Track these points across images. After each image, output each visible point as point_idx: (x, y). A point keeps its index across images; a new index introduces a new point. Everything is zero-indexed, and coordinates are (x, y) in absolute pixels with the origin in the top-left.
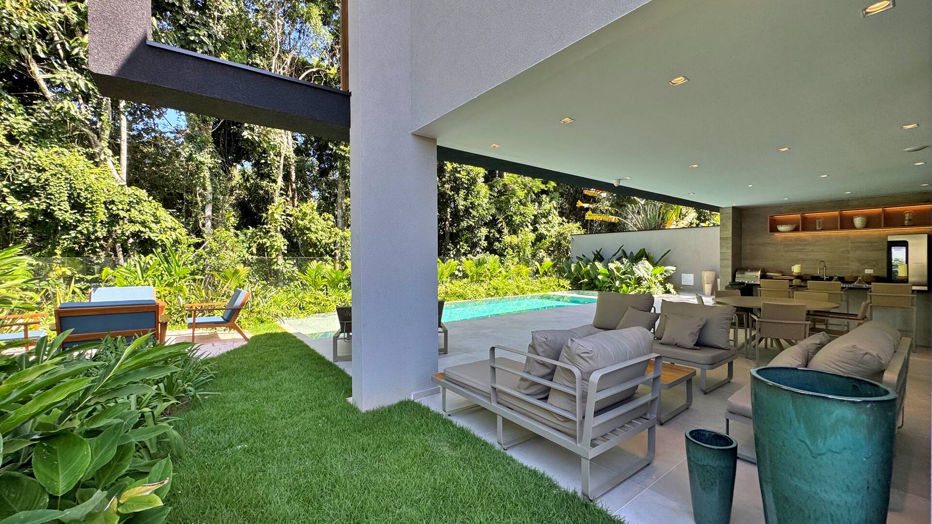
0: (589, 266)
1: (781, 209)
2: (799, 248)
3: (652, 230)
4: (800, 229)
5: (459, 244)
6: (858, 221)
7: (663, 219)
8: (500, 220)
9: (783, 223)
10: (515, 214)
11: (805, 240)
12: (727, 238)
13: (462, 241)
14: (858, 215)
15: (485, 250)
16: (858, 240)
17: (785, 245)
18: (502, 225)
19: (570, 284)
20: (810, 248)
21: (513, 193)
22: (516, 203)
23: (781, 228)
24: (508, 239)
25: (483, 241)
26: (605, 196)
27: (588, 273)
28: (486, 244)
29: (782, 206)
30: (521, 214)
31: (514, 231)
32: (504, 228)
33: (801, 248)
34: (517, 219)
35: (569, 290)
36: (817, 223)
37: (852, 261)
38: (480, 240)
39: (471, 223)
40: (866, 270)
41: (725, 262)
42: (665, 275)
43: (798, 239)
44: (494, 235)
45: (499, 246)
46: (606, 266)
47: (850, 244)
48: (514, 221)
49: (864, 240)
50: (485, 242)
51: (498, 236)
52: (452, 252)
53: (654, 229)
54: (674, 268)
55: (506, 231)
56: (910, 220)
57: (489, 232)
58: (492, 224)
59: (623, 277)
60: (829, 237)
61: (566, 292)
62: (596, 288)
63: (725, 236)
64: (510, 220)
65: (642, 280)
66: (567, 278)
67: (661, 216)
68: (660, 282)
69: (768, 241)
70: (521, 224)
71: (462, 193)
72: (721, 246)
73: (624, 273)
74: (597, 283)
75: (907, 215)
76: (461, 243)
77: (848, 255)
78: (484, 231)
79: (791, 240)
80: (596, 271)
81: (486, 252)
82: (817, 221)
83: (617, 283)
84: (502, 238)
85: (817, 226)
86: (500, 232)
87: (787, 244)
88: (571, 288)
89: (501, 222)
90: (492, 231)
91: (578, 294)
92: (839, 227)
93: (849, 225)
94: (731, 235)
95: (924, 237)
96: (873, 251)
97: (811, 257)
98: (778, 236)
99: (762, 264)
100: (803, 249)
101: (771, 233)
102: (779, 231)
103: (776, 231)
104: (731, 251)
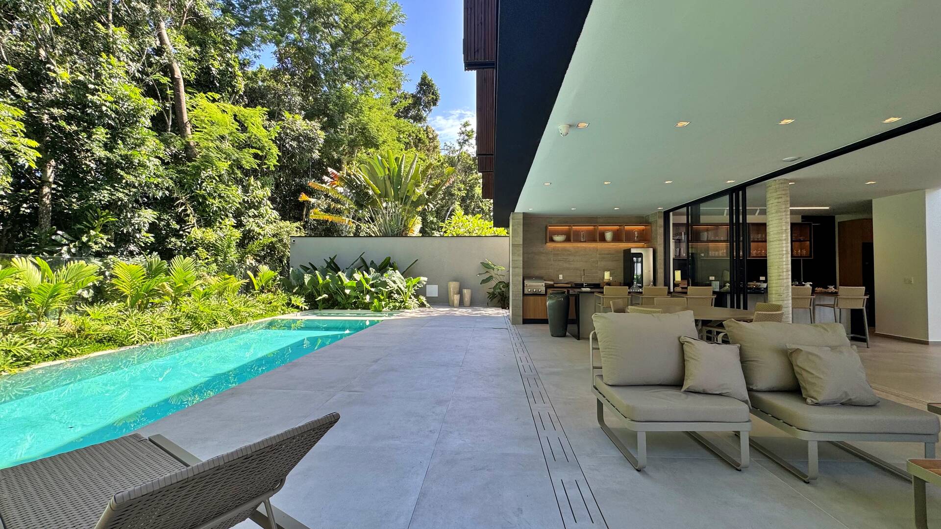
0: (328, 277)
1: (552, 220)
2: (564, 257)
3: (394, 236)
4: (572, 240)
5: (88, 233)
6: (609, 236)
7: (405, 226)
8: (181, 201)
9: (558, 233)
10: (210, 194)
11: (569, 251)
12: (518, 245)
13: (94, 228)
14: (609, 230)
15: (148, 249)
17: (554, 254)
18: (185, 210)
19: (305, 302)
20: (571, 258)
21: (207, 161)
22: (211, 178)
23: (557, 238)
24: (197, 233)
25: (144, 233)
26: (342, 191)
27: (326, 287)
28: (153, 239)
29: (552, 218)
30: (220, 196)
31: (207, 221)
32: (188, 215)
33: (567, 257)
34: (215, 204)
35: (305, 309)
36: (582, 235)
37: (600, 270)
38: (140, 231)
39: (121, 195)
41: (517, 270)
42: (418, 287)
43: (564, 250)
44: (168, 225)
45: (179, 243)
46: (350, 277)
47: (598, 256)
48: (208, 206)
49: (606, 252)
50: (149, 235)
51: (178, 227)
52: (65, 248)
53: (397, 236)
54: (426, 279)
55: (193, 220)
56: (637, 237)
57: (159, 219)
58: (165, 204)
59: (373, 290)
60: (585, 249)
61: (299, 313)
62: (337, 305)
64: (200, 204)
65: (393, 293)
66: (298, 293)
67: (403, 223)
68: (413, 294)
69: (542, 250)
70: (222, 213)
71: (101, 133)
72: (514, 253)
73: (372, 286)
74: (339, 299)
75: (636, 233)
76: (92, 233)
77: (597, 265)
78: (148, 215)
79: (558, 250)
80: (337, 284)
81: (150, 253)
82: (582, 233)
83: (368, 297)
84: (184, 231)
85: (582, 238)
86: (181, 220)
87: (556, 254)
88: (307, 308)
89: (182, 204)
90: (165, 217)
91: (315, 314)
92: (598, 240)
93: (603, 239)
94: (521, 243)
95: (651, 250)
96: (612, 261)
97: (572, 266)
98: (550, 245)
99: (537, 273)
100: (567, 259)
101: (546, 243)
102: (553, 241)
103: (552, 240)
104: (521, 259)
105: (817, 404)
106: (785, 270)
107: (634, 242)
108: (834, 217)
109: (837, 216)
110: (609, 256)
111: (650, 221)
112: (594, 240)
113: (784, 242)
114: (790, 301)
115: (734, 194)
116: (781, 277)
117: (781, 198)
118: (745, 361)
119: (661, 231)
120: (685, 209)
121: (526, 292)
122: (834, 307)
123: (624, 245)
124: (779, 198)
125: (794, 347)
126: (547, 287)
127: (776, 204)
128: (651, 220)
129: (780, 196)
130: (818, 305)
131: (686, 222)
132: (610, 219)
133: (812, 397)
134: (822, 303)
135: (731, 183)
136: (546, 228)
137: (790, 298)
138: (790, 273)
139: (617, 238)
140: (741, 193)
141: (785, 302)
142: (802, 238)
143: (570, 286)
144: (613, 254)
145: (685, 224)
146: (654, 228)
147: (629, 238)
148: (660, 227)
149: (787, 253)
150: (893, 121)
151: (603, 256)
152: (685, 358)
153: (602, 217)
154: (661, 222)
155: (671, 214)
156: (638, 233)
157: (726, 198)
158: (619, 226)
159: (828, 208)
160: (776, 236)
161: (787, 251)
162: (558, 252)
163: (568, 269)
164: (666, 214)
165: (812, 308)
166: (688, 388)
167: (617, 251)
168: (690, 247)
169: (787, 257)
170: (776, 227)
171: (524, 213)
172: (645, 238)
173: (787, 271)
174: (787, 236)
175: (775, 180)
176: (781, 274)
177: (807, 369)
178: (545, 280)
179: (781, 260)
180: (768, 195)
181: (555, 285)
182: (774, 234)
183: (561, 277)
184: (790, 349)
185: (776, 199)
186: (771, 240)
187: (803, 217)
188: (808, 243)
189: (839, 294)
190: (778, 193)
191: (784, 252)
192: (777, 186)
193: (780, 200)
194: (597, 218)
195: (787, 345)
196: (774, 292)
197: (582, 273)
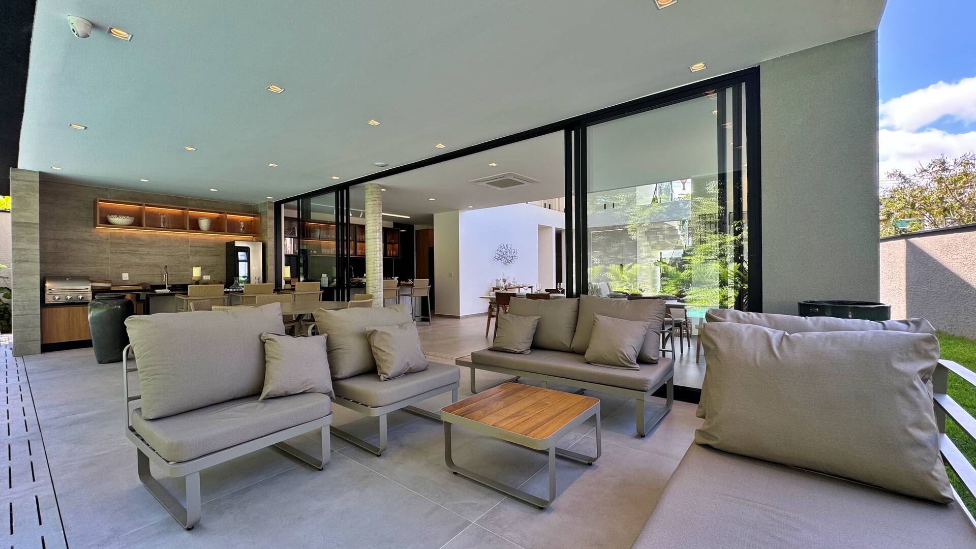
1: (105, 193)
2: (131, 248)
4: (144, 225)
6: (204, 224)
9: (119, 213)
11: (139, 240)
12: (29, 225)
14: (204, 217)
16: (196, 244)
17: (111, 243)
20: (146, 250)
23: (116, 220)
29: (107, 190)
33: (136, 249)
36: (162, 220)
37: (187, 266)
40: (204, 276)
41: (27, 266)
43: (130, 238)
47: (189, 248)
49: (201, 244)
56: (244, 228)
60: (168, 239)
63: (23, 220)
69: (86, 236)
72: (15, 238)
75: (242, 223)
77: (187, 261)
79: (120, 238)
82: (162, 217)
85: (162, 224)
87: (116, 243)
92: (188, 228)
93: (195, 226)
94: (37, 220)
95: (260, 244)
96: (210, 256)
97: (146, 261)
98: (103, 230)
99: (76, 271)
100: (137, 251)
101: (95, 225)
102: (109, 223)
103: (106, 222)
104: (37, 247)
105: (388, 379)
106: (378, 265)
107: (240, 233)
108: (413, 226)
109: (415, 225)
110: (204, 249)
111: (259, 211)
112: (182, 228)
113: (378, 240)
114: (382, 293)
115: (340, 192)
116: (376, 272)
117: (376, 200)
118: (331, 351)
119: (271, 223)
120: (295, 203)
121: (49, 299)
122: (411, 296)
123: (226, 238)
124: (374, 200)
125: (372, 329)
126: (95, 291)
127: (372, 205)
128: (261, 210)
129: (374, 199)
130: (402, 295)
131: (297, 217)
132: (206, 204)
133: (384, 374)
134: (404, 293)
135: (337, 180)
136: (95, 203)
137: (382, 290)
138: (382, 268)
139: (216, 227)
140: (345, 191)
141: (379, 293)
142: (393, 241)
143: (140, 288)
144: (212, 247)
145: (295, 218)
146: (264, 220)
147: (233, 228)
148: (270, 219)
149: (380, 251)
150: (441, 148)
151: (198, 248)
152: (267, 359)
153: (196, 200)
154: (271, 213)
155: (283, 206)
156: (244, 224)
157: (332, 196)
158: (220, 213)
159: (409, 217)
160: (372, 234)
161: (380, 248)
162: (120, 241)
163: (139, 265)
164: (277, 206)
165: (397, 297)
166: (267, 395)
167: (218, 244)
168: (301, 243)
169: (380, 254)
170: (373, 226)
171: (40, 173)
172: (252, 230)
173: (380, 266)
174: (380, 235)
175: (372, 184)
176: (376, 268)
177: (382, 348)
178: (92, 282)
179: (375, 256)
180: (367, 197)
181: (113, 289)
182: (370, 233)
183: (125, 276)
184: (369, 332)
185: (372, 201)
186: (369, 238)
187: (395, 224)
188: (397, 245)
189: (414, 285)
190: (374, 196)
191: (378, 249)
192: (373, 189)
193: (375, 202)
194: (187, 199)
195: (367, 328)
196: (370, 285)
197: (163, 271)
